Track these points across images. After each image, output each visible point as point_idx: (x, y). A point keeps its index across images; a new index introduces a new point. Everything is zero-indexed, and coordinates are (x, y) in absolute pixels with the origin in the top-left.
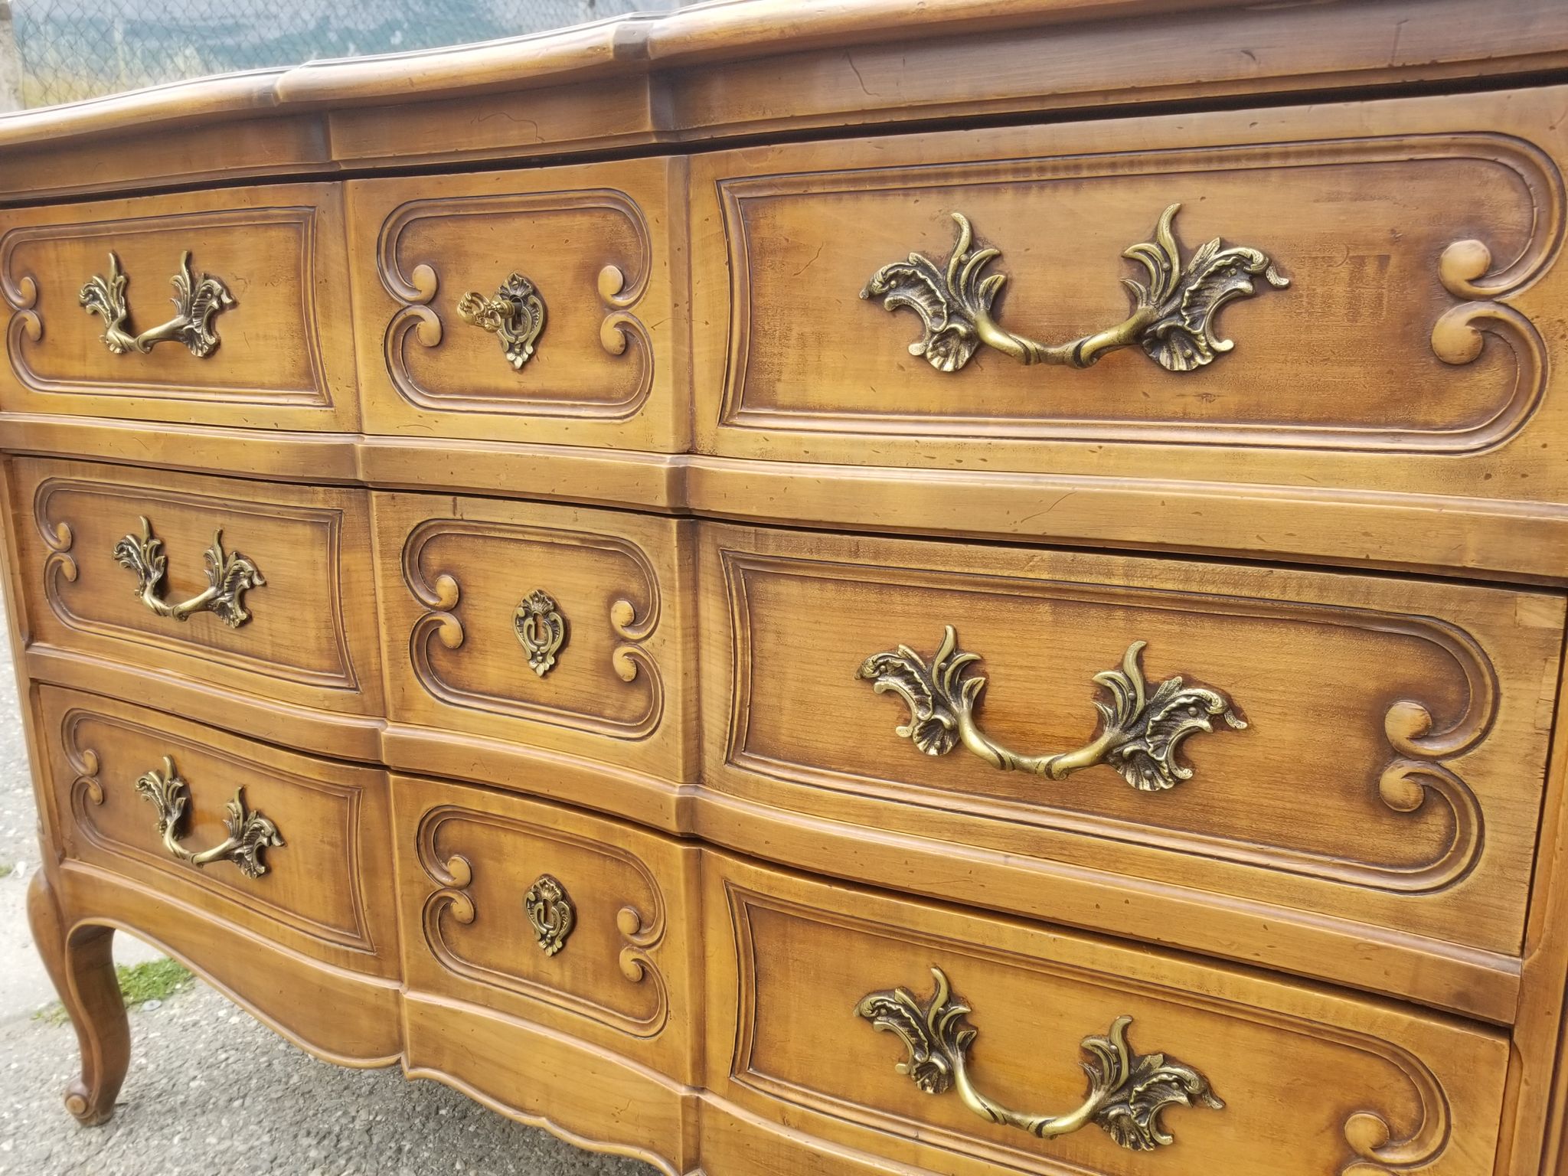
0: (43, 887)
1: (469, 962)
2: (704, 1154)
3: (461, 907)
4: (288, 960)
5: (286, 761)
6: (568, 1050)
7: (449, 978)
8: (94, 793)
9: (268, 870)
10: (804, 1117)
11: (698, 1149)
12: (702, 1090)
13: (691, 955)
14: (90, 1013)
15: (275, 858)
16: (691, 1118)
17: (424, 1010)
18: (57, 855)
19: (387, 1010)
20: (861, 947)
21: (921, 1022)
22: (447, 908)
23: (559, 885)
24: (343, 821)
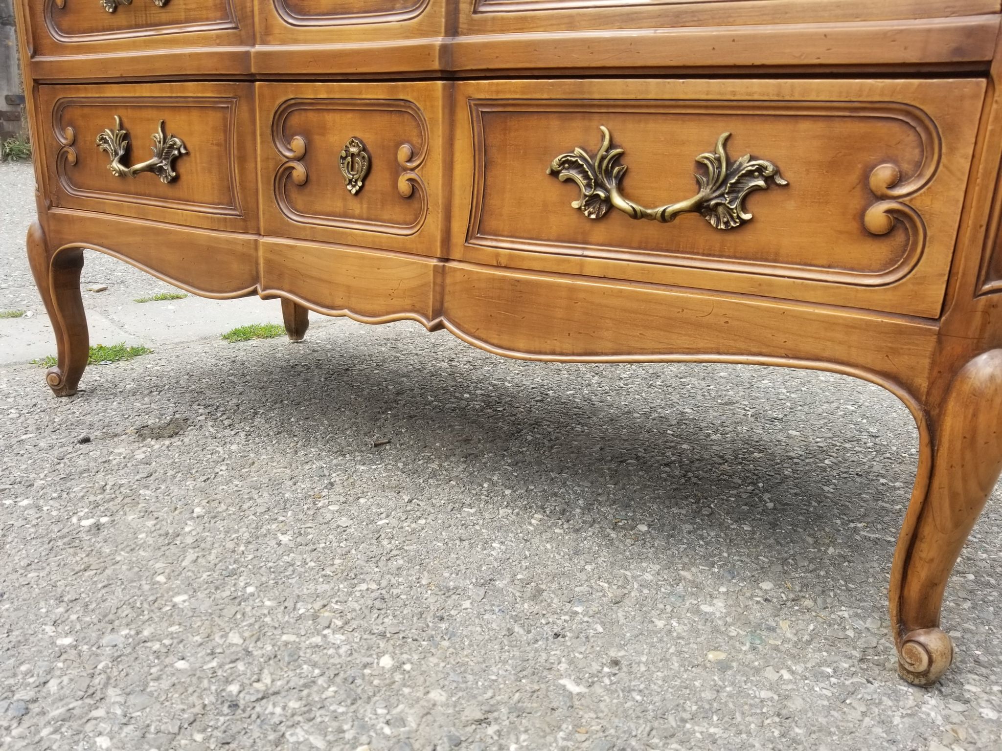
0: (38, 234)
1: (301, 212)
2: (446, 305)
3: (299, 171)
4: (188, 234)
5: (192, 90)
6: (363, 257)
7: (289, 225)
8: (71, 158)
9: (178, 175)
10: (511, 257)
11: (442, 303)
12: (447, 260)
13: (444, 162)
14: (64, 316)
15: (182, 166)
16: (439, 281)
17: (272, 249)
18: (47, 203)
19: (248, 257)
20: (555, 123)
21: (591, 167)
22: (290, 176)
23: (361, 142)
24: (225, 126)
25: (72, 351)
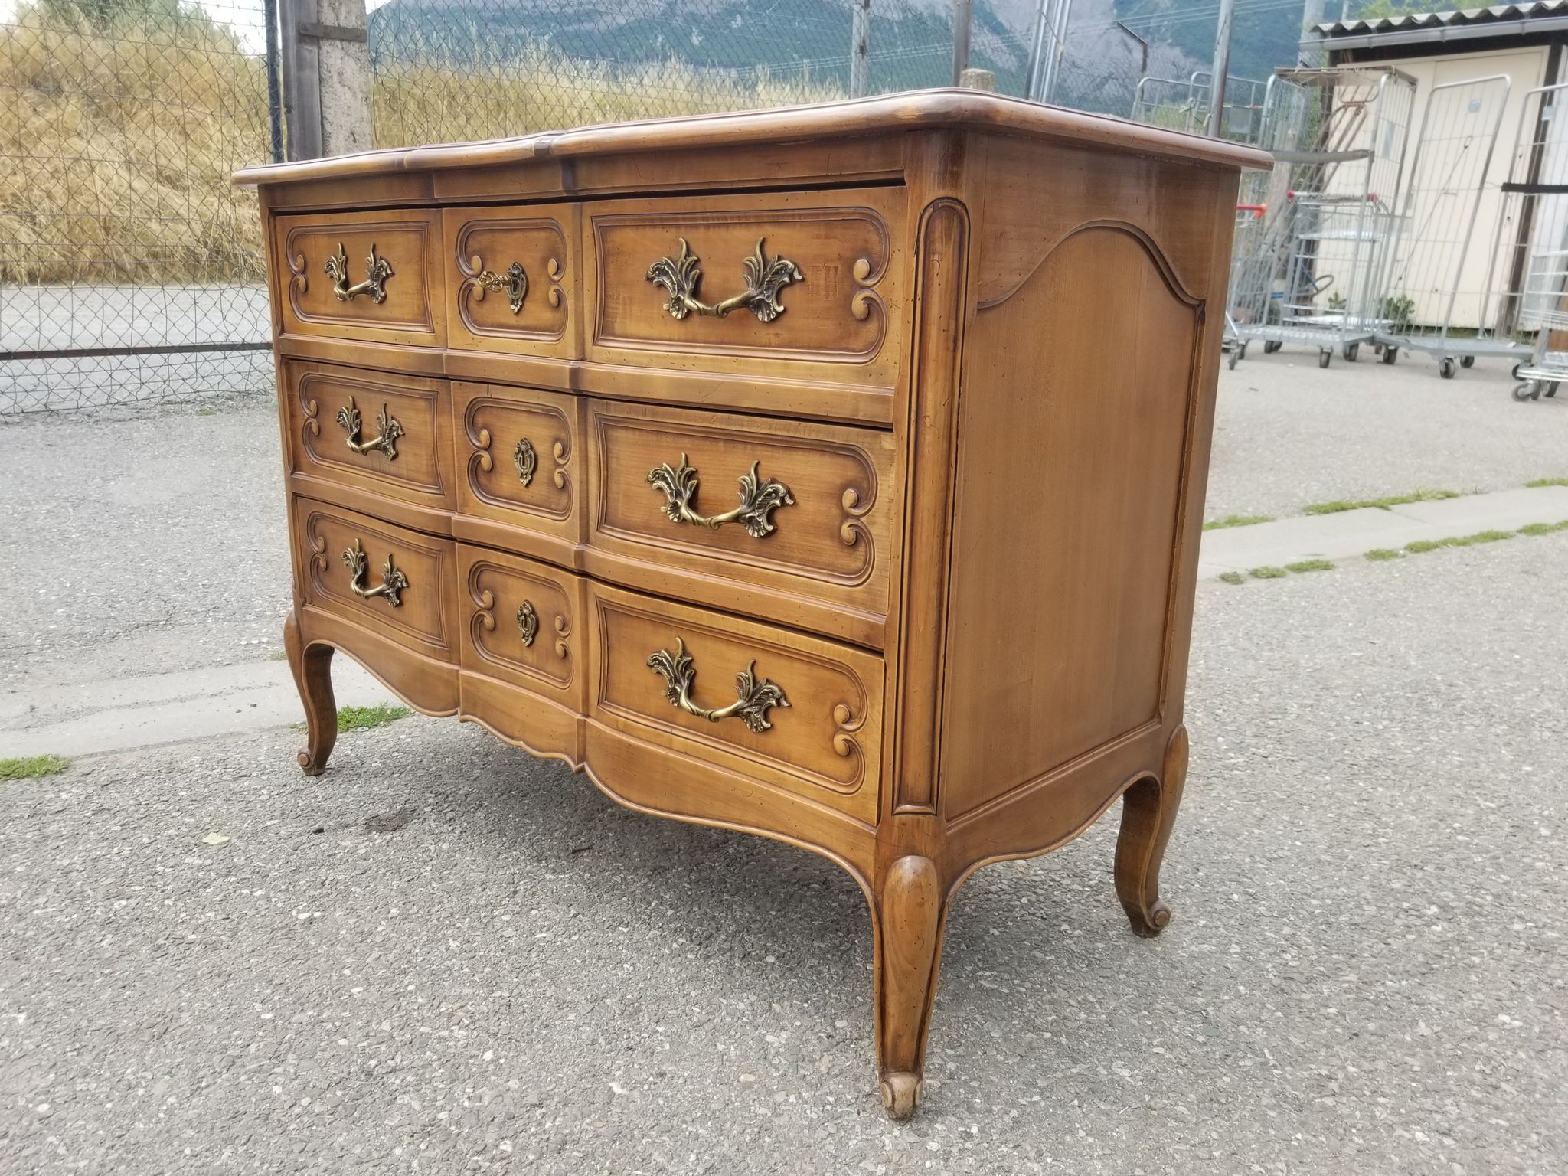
0: (293, 623)
1: (491, 653)
2: (588, 753)
3: (488, 620)
4: (408, 655)
5: (409, 537)
6: (532, 700)
7: (481, 661)
8: (322, 564)
9: (401, 604)
10: (625, 725)
11: (585, 750)
12: (588, 716)
13: (582, 638)
14: (314, 702)
15: (406, 595)
16: (582, 732)
17: (469, 681)
18: (301, 601)
19: (451, 682)
20: (649, 627)
21: (671, 666)
22: (482, 621)
23: (531, 606)
24: (435, 571)
25: (321, 734)
